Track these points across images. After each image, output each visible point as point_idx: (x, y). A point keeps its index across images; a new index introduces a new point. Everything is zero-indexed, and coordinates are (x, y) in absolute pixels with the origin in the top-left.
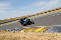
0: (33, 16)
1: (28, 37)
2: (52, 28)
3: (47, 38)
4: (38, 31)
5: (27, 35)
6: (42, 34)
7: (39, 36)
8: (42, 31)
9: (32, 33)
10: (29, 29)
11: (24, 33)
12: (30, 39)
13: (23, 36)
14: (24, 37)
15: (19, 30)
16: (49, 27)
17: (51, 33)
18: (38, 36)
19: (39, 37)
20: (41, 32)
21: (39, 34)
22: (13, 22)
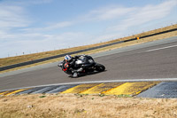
0: (93, 49)
1: (89, 110)
2: (158, 85)
3: (150, 112)
4: (117, 94)
5: (86, 104)
6: (130, 101)
7: (123, 107)
8: (130, 94)
9: (99, 100)
10: (88, 88)
11: (75, 98)
12: (97, 115)
13: (72, 107)
14: (78, 111)
15: (59, 91)
16: (151, 82)
17: (159, 100)
18: (121, 108)
19: (123, 111)
20: (126, 97)
21: (123, 102)
22: (33, 67)
